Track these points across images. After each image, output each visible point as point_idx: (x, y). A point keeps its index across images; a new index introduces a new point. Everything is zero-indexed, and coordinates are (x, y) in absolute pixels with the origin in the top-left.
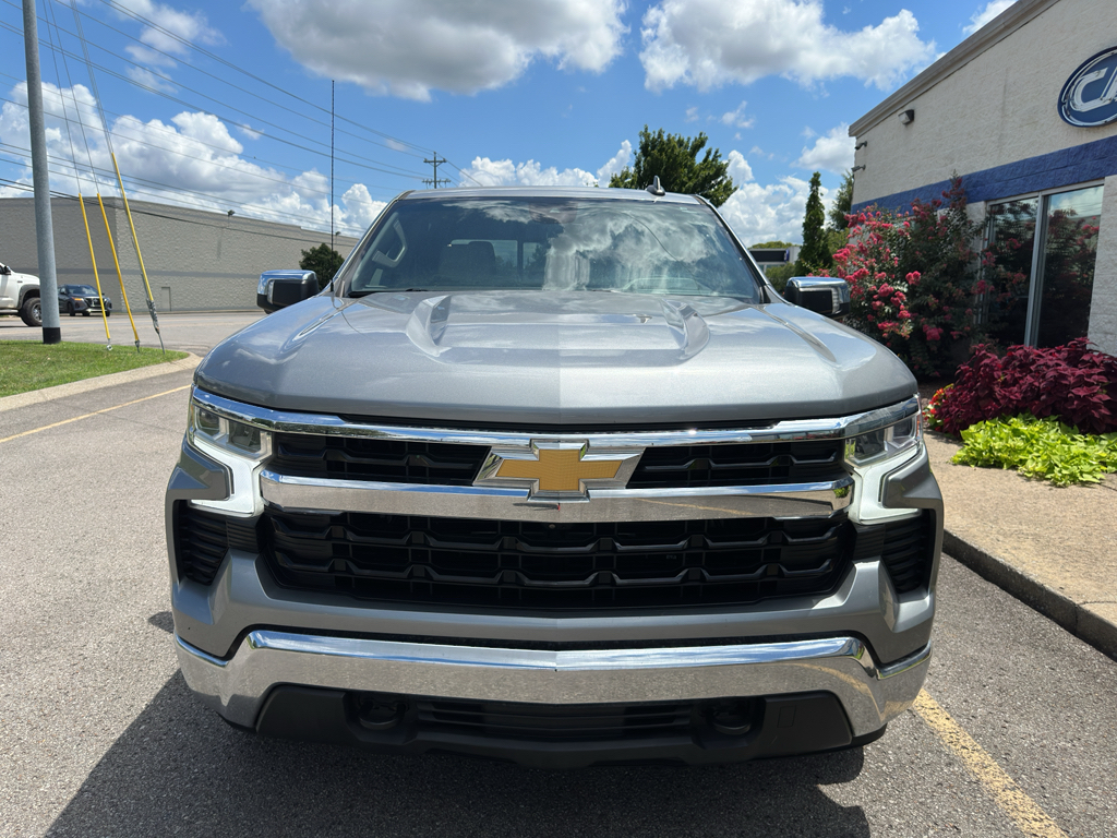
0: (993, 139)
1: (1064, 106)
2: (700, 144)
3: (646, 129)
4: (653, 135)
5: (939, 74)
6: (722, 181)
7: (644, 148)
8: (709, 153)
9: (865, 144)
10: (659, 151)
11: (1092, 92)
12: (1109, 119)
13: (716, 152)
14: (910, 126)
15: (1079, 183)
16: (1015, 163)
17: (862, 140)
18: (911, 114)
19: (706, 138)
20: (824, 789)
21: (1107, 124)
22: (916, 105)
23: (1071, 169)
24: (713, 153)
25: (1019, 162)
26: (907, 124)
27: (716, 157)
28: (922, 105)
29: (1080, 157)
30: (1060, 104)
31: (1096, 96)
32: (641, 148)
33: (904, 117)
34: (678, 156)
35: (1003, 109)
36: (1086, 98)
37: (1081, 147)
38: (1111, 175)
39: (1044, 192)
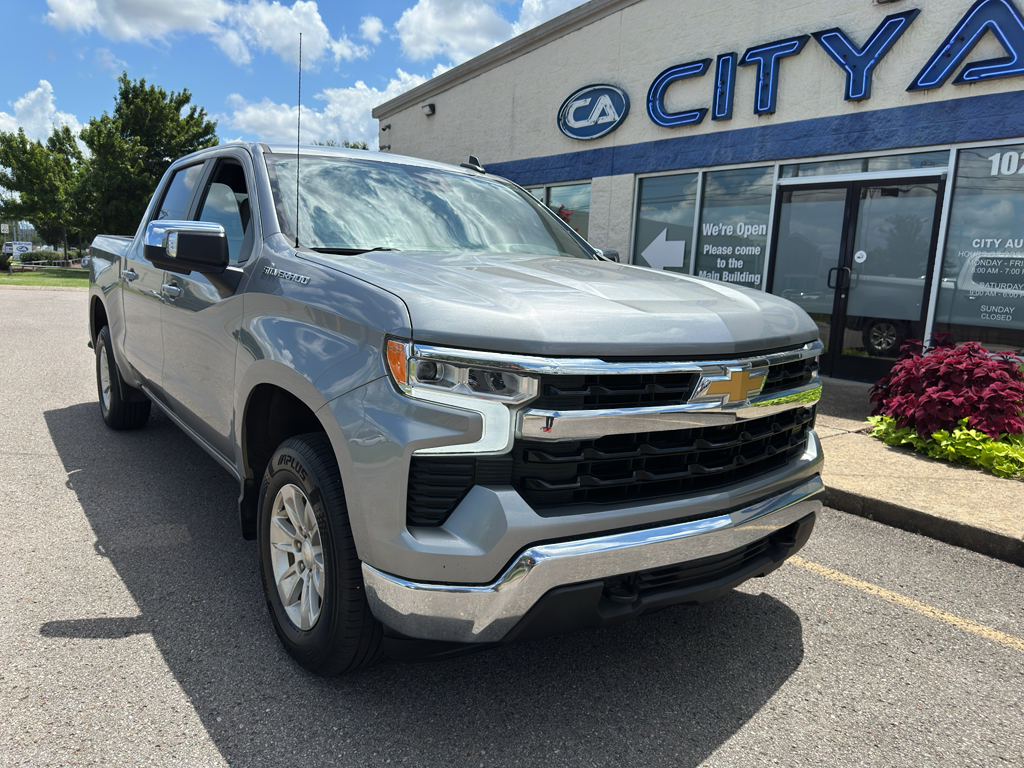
0: (506, 138)
1: (561, 119)
2: (184, 100)
3: (125, 75)
4: (134, 82)
5: (457, 79)
6: (210, 139)
7: (124, 95)
8: (194, 110)
9: (389, 127)
10: (142, 100)
11: (582, 113)
12: (594, 136)
13: (202, 110)
14: (431, 118)
15: (574, 180)
16: (524, 160)
17: (386, 122)
18: (432, 107)
19: (191, 95)
20: (738, 589)
21: (592, 139)
22: (439, 101)
23: (567, 169)
24: (198, 110)
25: (528, 160)
26: (428, 115)
27: (201, 115)
28: (444, 101)
29: (574, 161)
30: (559, 120)
31: (586, 117)
32: (121, 94)
33: (427, 110)
34: (164, 108)
35: (513, 116)
36: (577, 118)
37: (574, 154)
38: (596, 176)
39: (548, 185)
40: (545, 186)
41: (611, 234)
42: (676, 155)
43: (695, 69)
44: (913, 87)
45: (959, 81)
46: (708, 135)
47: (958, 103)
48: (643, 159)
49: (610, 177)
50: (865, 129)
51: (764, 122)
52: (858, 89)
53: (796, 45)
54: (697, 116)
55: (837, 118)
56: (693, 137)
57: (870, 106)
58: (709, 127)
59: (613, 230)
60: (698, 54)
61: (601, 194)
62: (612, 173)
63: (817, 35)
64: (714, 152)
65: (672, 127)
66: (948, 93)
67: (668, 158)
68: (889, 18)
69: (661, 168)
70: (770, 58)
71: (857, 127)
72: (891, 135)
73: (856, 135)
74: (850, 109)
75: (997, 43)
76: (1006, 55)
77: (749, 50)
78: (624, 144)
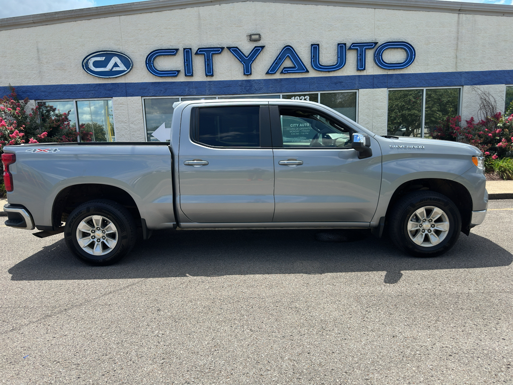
0: (34, 71)
12: (112, 76)
15: (99, 98)
23: (92, 92)
25: (58, 85)
30: (83, 66)
36: (96, 66)
37: (97, 84)
38: (116, 97)
39: (76, 100)
40: (74, 101)
41: (132, 125)
42: (166, 90)
43: (172, 52)
44: (267, 73)
45: (282, 73)
46: (182, 82)
47: (281, 80)
48: (146, 90)
49: (126, 97)
50: (251, 86)
51: (209, 79)
52: (248, 71)
53: (219, 50)
54: (175, 73)
55: (240, 81)
56: (174, 82)
57: (252, 78)
58: (181, 78)
59: (132, 123)
60: (170, 45)
61: (120, 105)
62: (127, 96)
63: (229, 48)
64: (187, 90)
65: (161, 77)
66: (277, 76)
67: (162, 91)
68: (256, 47)
69: (157, 95)
70: (209, 53)
71: (248, 85)
72: (261, 89)
73: (248, 88)
74: (245, 78)
75: (290, 61)
76: (293, 66)
77: (199, 49)
78: (132, 82)
